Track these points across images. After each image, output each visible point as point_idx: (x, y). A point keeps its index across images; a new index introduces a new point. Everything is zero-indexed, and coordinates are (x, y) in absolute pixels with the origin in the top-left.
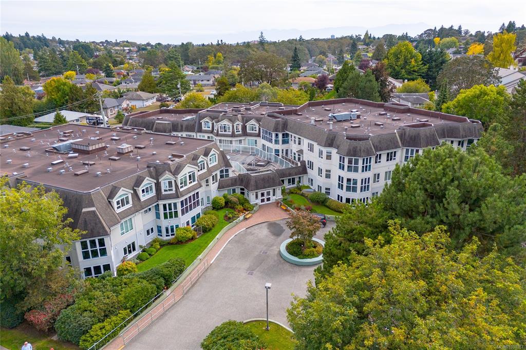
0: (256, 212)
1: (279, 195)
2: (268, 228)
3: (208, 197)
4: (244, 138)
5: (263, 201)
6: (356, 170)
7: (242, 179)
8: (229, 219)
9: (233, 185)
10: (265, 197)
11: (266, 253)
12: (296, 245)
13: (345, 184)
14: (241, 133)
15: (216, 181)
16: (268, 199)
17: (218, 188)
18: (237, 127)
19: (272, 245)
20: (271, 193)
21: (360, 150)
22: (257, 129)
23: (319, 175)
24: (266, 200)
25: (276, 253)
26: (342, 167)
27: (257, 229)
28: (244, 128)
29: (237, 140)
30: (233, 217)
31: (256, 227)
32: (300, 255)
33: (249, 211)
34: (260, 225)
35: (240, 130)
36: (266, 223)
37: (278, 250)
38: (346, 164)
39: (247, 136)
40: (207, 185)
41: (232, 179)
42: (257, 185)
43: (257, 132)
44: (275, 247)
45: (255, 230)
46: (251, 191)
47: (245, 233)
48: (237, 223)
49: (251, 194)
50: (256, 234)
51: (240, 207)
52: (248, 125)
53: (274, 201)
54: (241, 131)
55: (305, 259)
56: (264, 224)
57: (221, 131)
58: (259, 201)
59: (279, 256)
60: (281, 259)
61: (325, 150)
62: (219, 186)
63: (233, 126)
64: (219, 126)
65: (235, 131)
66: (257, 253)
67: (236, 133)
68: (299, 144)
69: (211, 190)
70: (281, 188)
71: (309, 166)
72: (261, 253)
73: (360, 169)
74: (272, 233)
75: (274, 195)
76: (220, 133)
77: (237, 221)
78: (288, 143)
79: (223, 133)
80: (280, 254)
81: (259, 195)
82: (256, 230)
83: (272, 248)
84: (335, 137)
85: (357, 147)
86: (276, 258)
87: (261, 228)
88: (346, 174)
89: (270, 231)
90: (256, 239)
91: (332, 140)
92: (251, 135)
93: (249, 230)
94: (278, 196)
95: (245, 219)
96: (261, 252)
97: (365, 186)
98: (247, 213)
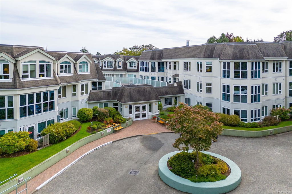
0: (128, 126)
1: (156, 111)
2: (141, 142)
3: (74, 109)
4: (124, 73)
5: (138, 116)
6: (244, 75)
7: (116, 92)
8: (92, 130)
9: (105, 98)
10: (141, 112)
11: (136, 173)
12: (185, 159)
13: (232, 92)
14: (122, 68)
15: (87, 92)
16: (144, 115)
17: (89, 100)
18: (118, 63)
19: (146, 162)
20: (147, 108)
21: (248, 53)
22: (136, 65)
23: (198, 91)
24: (141, 116)
25: (152, 172)
26: (226, 75)
27: (128, 142)
28: (125, 65)
29: (119, 74)
30: (98, 128)
31: (127, 141)
32: (192, 175)
33: (119, 123)
34: (132, 139)
35: (122, 65)
36: (139, 137)
37: (155, 168)
38: (232, 69)
39: (127, 71)
40: (75, 95)
41: (105, 92)
42: (131, 97)
43: (136, 68)
44: (151, 165)
45: (124, 143)
46: (125, 102)
47: (110, 147)
48: (102, 135)
49: (125, 106)
50: (125, 148)
51: (110, 119)
52: (128, 62)
53: (150, 117)
54: (122, 67)
55: (204, 183)
56: (137, 138)
57: (104, 67)
58: (133, 116)
59: (157, 178)
60: (160, 183)
61: (204, 62)
62: (89, 98)
63: (115, 62)
64: (103, 62)
65: (117, 66)
66: (121, 173)
67: (118, 68)
68: (175, 68)
69: (78, 101)
70: (157, 103)
71: (186, 86)
72: (129, 174)
73: (249, 75)
74: (146, 147)
75: (150, 111)
76: (104, 68)
77: (102, 132)
78: (163, 71)
79: (107, 68)
80: (158, 174)
81: (134, 109)
82: (126, 144)
83: (145, 166)
84: (214, 48)
85: (243, 49)
86: (152, 182)
87: (133, 141)
88: (232, 82)
89: (145, 145)
90: (123, 153)
91: (211, 51)
92: (131, 71)
93: (116, 144)
94: (154, 112)
95: (115, 132)
96: (128, 171)
97: (255, 96)
98: (117, 125)
